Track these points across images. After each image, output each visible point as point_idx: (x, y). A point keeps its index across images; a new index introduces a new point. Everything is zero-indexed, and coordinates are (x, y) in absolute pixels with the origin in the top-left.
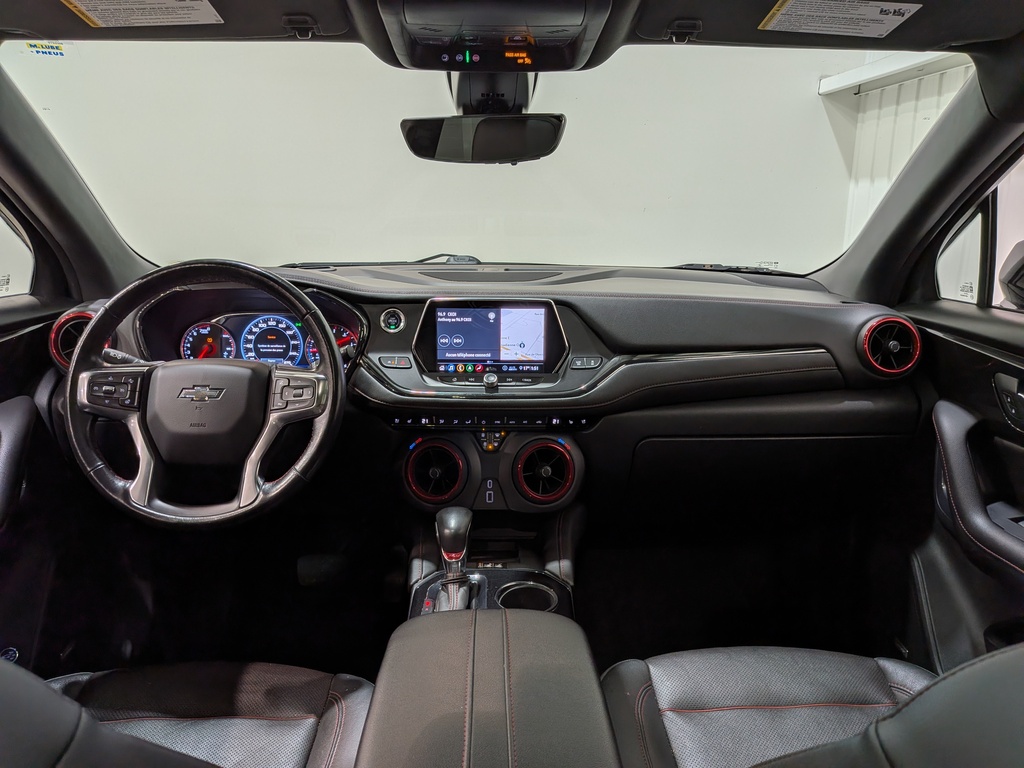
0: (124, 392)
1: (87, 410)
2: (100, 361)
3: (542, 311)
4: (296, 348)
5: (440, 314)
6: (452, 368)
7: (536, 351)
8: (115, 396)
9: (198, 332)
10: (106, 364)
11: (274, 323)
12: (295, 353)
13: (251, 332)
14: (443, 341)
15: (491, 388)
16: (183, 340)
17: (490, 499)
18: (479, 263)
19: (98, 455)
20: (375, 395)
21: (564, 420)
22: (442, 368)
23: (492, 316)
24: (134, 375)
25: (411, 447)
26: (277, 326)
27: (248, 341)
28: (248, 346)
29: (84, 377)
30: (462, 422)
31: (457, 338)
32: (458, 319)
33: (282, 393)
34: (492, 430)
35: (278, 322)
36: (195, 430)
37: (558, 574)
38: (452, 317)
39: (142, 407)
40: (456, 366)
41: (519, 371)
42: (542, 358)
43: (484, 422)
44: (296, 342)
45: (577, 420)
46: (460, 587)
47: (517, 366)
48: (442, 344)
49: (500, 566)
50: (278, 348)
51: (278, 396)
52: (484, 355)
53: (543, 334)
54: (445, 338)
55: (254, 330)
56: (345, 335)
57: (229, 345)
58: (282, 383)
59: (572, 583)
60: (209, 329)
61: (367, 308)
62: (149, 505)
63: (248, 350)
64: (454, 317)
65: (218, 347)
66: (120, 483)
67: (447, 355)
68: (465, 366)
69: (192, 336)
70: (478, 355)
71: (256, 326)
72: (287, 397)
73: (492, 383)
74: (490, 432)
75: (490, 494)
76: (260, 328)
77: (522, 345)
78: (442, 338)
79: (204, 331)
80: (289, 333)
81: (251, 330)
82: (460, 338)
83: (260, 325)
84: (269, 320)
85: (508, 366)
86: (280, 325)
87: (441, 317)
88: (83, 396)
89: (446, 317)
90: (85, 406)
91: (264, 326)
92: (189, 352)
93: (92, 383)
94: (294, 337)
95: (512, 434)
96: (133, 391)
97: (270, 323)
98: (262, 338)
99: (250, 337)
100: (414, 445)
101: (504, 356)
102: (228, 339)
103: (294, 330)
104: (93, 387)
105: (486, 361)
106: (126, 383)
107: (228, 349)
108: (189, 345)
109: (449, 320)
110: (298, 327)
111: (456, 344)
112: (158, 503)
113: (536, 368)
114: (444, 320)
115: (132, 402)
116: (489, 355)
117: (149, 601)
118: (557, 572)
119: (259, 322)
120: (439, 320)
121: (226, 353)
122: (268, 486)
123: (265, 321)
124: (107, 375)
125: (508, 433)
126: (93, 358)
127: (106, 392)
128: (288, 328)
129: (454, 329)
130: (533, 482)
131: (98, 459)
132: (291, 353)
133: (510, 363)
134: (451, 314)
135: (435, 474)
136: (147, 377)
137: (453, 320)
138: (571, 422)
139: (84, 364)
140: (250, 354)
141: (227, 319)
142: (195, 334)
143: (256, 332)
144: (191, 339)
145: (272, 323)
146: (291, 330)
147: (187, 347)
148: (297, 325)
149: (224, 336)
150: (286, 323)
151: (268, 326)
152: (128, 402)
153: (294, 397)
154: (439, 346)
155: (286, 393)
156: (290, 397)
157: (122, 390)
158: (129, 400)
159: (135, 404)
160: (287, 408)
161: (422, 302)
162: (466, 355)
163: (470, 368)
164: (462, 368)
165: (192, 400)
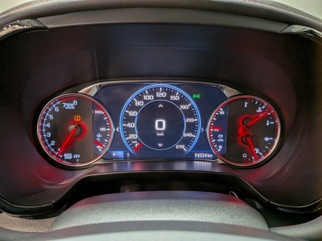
4: (192, 128)
9: (60, 106)
12: (189, 135)
13: (132, 107)
16: (40, 117)
26: (168, 98)
27: (130, 119)
28: (130, 125)
35: (170, 93)
44: (191, 120)
55: (138, 103)
56: (259, 110)
60: (75, 102)
63: (130, 131)
69: (53, 112)
71: (140, 98)
76: (146, 101)
79: (70, 106)
80: (184, 107)
81: (133, 103)
83: (145, 97)
84: (157, 89)
86: (172, 97)
91: (150, 98)
92: (49, 135)
94: (190, 113)
97: (159, 95)
99: (132, 113)
102: (101, 116)
103: (192, 103)
107: (102, 129)
108: (48, 125)
110: (196, 100)
119: (143, 93)
121: (99, 136)
123: (152, 92)
128: (183, 101)
132: (185, 135)
140: (132, 136)
141: (101, 88)
142: (57, 109)
143: (140, 107)
144: (52, 117)
145: (161, 94)
146: (186, 103)
147: (46, 127)
148: (195, 96)
149: (97, 112)
150: (180, 95)
151: (156, 98)
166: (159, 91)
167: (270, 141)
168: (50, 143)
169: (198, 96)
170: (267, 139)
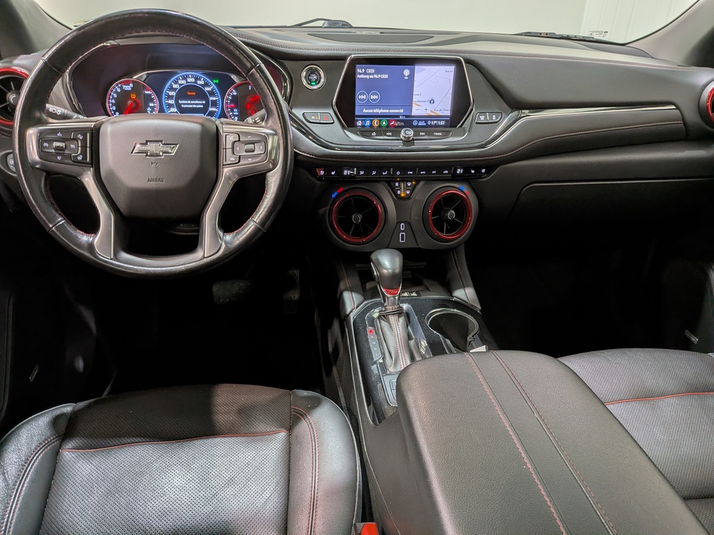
0: (75, 149)
1: (38, 166)
2: (44, 117)
3: (452, 68)
4: (214, 104)
5: (359, 71)
6: (368, 123)
7: (444, 108)
8: (66, 152)
9: (121, 88)
10: (51, 120)
11: (193, 80)
12: (214, 109)
13: (171, 89)
14: (360, 97)
15: (408, 141)
16: (108, 96)
17: (402, 239)
18: (351, 27)
19: (56, 211)
20: (303, 148)
21: (467, 170)
22: (359, 123)
23: (407, 72)
24: (83, 131)
25: (333, 196)
26: (196, 82)
27: (170, 97)
28: (170, 102)
29: (32, 133)
30: (379, 173)
31: (373, 94)
32: (376, 76)
33: (233, 148)
34: (404, 180)
35: (197, 79)
36: (153, 185)
37: (465, 299)
38: (370, 74)
39: (95, 162)
40: (372, 121)
41: (427, 125)
42: (448, 113)
43: (398, 173)
44: (214, 99)
45: (478, 169)
46: (399, 317)
47: (426, 121)
48: (360, 100)
49: (414, 294)
50: (198, 104)
51: (229, 151)
52: (397, 111)
53: (451, 91)
54: (363, 94)
55: (175, 86)
57: (152, 100)
58: (231, 138)
59: (480, 307)
60: (131, 85)
61: (288, 63)
62: (116, 257)
63: (170, 106)
64: (373, 74)
65: (142, 102)
66: (84, 238)
67: (364, 111)
68: (380, 121)
69: (116, 92)
70: (392, 111)
71: (176, 82)
72: (240, 151)
73: (409, 138)
74: (403, 181)
75: (403, 235)
76: (180, 85)
77: (432, 101)
78: (361, 94)
79: (128, 88)
80: (207, 89)
81: (171, 86)
82: (376, 94)
83: (180, 82)
85: (418, 121)
86: (199, 82)
87: (360, 74)
88: (33, 154)
89: (365, 73)
90: (36, 163)
91: (183, 82)
92: (114, 108)
93: (41, 139)
94: (212, 93)
95: (421, 183)
96: (84, 147)
97: (189, 80)
98: (184, 93)
99: (171, 93)
100: (336, 194)
101: (415, 112)
102: (150, 95)
103: (212, 86)
104: (42, 144)
105: (398, 116)
106: (76, 139)
107: (151, 105)
108: (113, 101)
109: (368, 77)
110: (215, 84)
111: (373, 100)
112: (124, 255)
113: (442, 123)
114: (362, 76)
115: (85, 157)
116: (402, 111)
117: (92, 325)
118: (464, 298)
119: (178, 79)
120: (358, 76)
121: (149, 109)
122: (228, 237)
123: (185, 78)
124: (55, 131)
125: (418, 181)
126: (38, 114)
127: (57, 148)
128: (206, 84)
129: (371, 86)
130: (439, 224)
131: (57, 215)
132: (210, 109)
133: (420, 118)
134: (370, 71)
135: (357, 219)
136: (95, 133)
137: (371, 77)
138: (473, 172)
139: (28, 120)
140: (173, 110)
141: (148, 75)
142: (119, 90)
143: (176, 89)
144: (115, 96)
145: (191, 80)
146: (209, 86)
147: (112, 103)
148: (215, 81)
149: (147, 92)
150: (204, 80)
151: (187, 82)
152: (80, 158)
153: (246, 152)
154: (357, 102)
155: (238, 149)
156: (242, 152)
157: (72, 146)
158: (81, 156)
159: (88, 160)
160: (240, 163)
161: (343, 58)
162: (382, 111)
163: (384, 123)
164: (377, 123)
165: (147, 155)
166: (189, 77)
168: (115, 114)
169: (217, 81)
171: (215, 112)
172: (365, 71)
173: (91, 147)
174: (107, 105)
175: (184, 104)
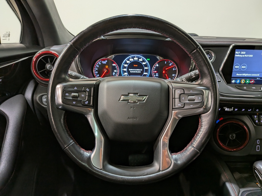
1: (60, 107)
2: (67, 78)
4: (147, 71)
5: (237, 53)
6: (238, 81)
8: (79, 99)
9: (101, 62)
10: (71, 80)
11: (137, 59)
12: (146, 73)
13: (126, 63)
16: (94, 67)
17: (258, 149)
19: (69, 136)
22: (233, 81)
24: (89, 86)
26: (138, 60)
27: (125, 67)
28: (125, 70)
29: (59, 88)
30: (246, 110)
31: (243, 65)
32: (246, 56)
33: (180, 98)
35: (139, 58)
38: (242, 54)
39: (95, 106)
40: (241, 80)
43: (257, 110)
44: (147, 68)
50: (138, 71)
51: (177, 100)
52: (256, 75)
54: (238, 65)
55: (128, 62)
56: (170, 65)
57: (115, 69)
60: (106, 61)
62: (104, 168)
63: (125, 72)
64: (244, 55)
65: (110, 70)
67: (237, 74)
68: (245, 80)
69: (99, 65)
70: (253, 75)
71: (128, 60)
72: (185, 100)
74: (259, 115)
75: (258, 147)
76: (130, 61)
78: (236, 66)
79: (104, 62)
80: (144, 63)
81: (126, 62)
82: (245, 65)
83: (130, 60)
84: (134, 57)
86: (140, 60)
87: (237, 54)
88: (59, 100)
89: (240, 54)
90: (60, 105)
91: (132, 60)
92: (97, 72)
93: (64, 91)
94: (146, 65)
96: (89, 96)
97: (135, 59)
98: (131, 65)
99: (126, 65)
100: (218, 121)
102: (115, 66)
103: (147, 61)
104: (65, 94)
105: (256, 78)
106: (85, 91)
107: (115, 71)
108: (97, 69)
109: (241, 56)
110: (148, 61)
111: (243, 69)
114: (238, 56)
115: (89, 103)
116: (258, 75)
119: (129, 58)
120: (236, 56)
121: (114, 73)
122: (175, 156)
123: (133, 58)
124: (73, 86)
126: (63, 76)
127: (74, 97)
128: (144, 61)
129: (243, 61)
131: (70, 138)
132: (144, 73)
134: (243, 53)
135: (233, 137)
137: (243, 56)
139: (58, 80)
140: (125, 74)
141: (115, 56)
142: (100, 64)
143: (128, 63)
144: (98, 66)
145: (136, 59)
146: (145, 62)
147: (96, 70)
148: (148, 59)
149: (113, 65)
150: (143, 59)
151: (134, 60)
152: (87, 103)
153: (189, 100)
154: (234, 70)
155: (183, 98)
156: (186, 101)
157: (83, 95)
158: (87, 102)
159: (91, 104)
160: (185, 108)
161: (228, 46)
162: (247, 75)
163: (248, 82)
164: (244, 81)
165: (128, 102)
166: (135, 58)
167: (174, 76)
168: (97, 75)
169: (149, 59)
170: (173, 75)
171: (146, 75)
172: (240, 53)
173: (93, 96)
174: (94, 71)
175: (131, 71)
